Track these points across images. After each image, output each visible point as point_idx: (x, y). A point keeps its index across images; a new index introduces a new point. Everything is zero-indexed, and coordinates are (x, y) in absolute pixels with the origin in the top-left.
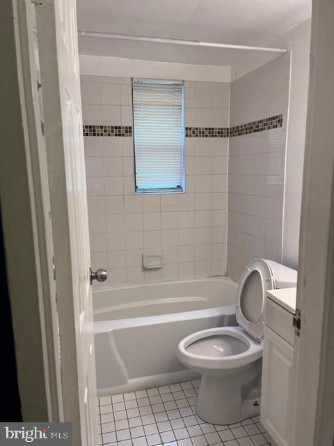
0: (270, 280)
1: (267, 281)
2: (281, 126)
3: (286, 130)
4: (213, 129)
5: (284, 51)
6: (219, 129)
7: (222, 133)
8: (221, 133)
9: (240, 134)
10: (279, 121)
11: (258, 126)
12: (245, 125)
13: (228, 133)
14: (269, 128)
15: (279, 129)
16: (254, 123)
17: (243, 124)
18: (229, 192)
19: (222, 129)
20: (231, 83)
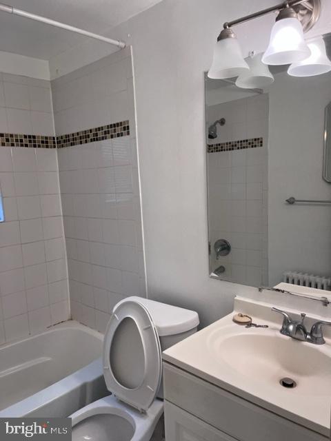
0: (150, 327)
1: (146, 329)
2: (128, 134)
3: (135, 138)
4: (34, 137)
5: (122, 44)
6: (42, 137)
7: (47, 142)
8: (45, 142)
9: (72, 144)
10: (124, 129)
11: (97, 135)
12: (78, 134)
13: (54, 143)
14: (112, 137)
15: (125, 138)
16: (91, 131)
17: (75, 131)
18: (64, 216)
19: (46, 138)
20: (51, 81)
